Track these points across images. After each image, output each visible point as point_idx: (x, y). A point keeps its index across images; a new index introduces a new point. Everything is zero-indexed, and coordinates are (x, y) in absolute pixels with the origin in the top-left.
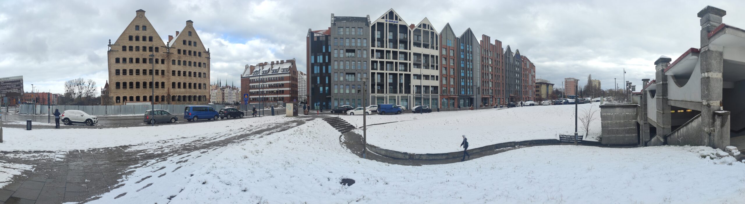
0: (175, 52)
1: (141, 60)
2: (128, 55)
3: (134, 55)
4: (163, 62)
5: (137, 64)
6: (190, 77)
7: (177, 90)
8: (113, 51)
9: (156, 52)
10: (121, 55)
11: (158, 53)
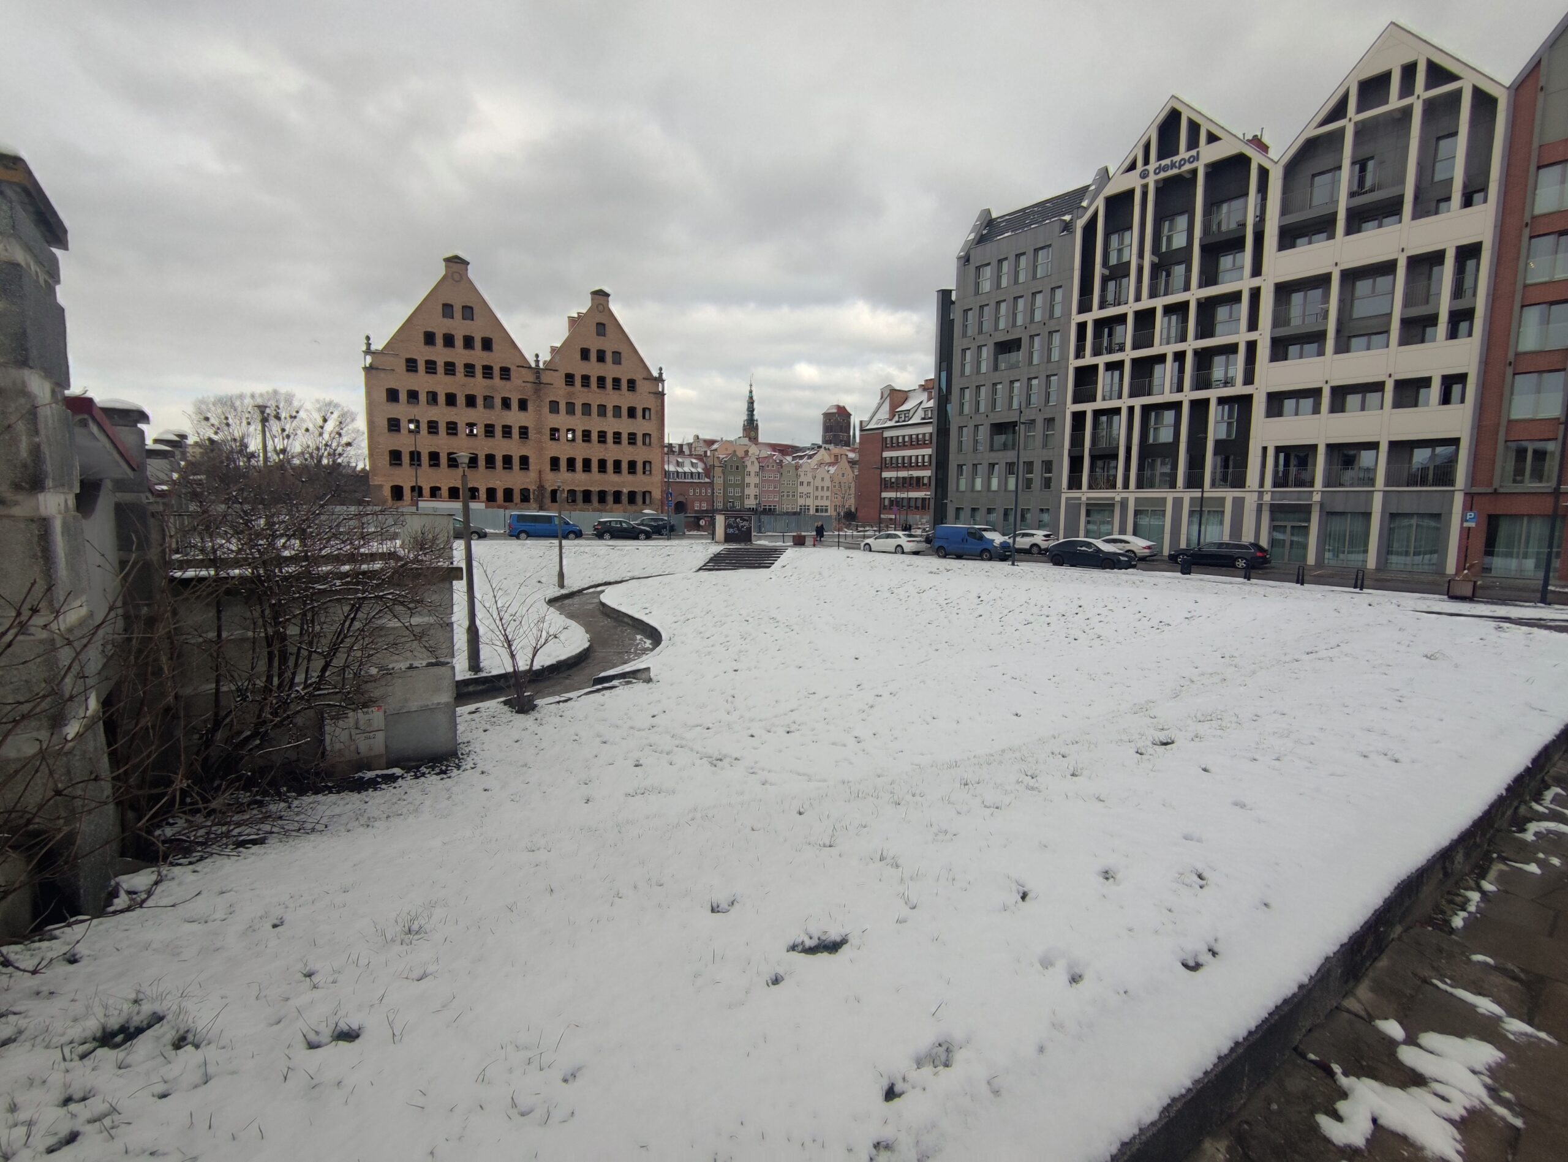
0: (558, 380)
1: (461, 400)
2: (422, 382)
3: (441, 384)
4: (523, 405)
5: (450, 408)
6: (602, 445)
7: (564, 475)
8: (377, 369)
9: (501, 379)
10: (404, 382)
11: (507, 383)
